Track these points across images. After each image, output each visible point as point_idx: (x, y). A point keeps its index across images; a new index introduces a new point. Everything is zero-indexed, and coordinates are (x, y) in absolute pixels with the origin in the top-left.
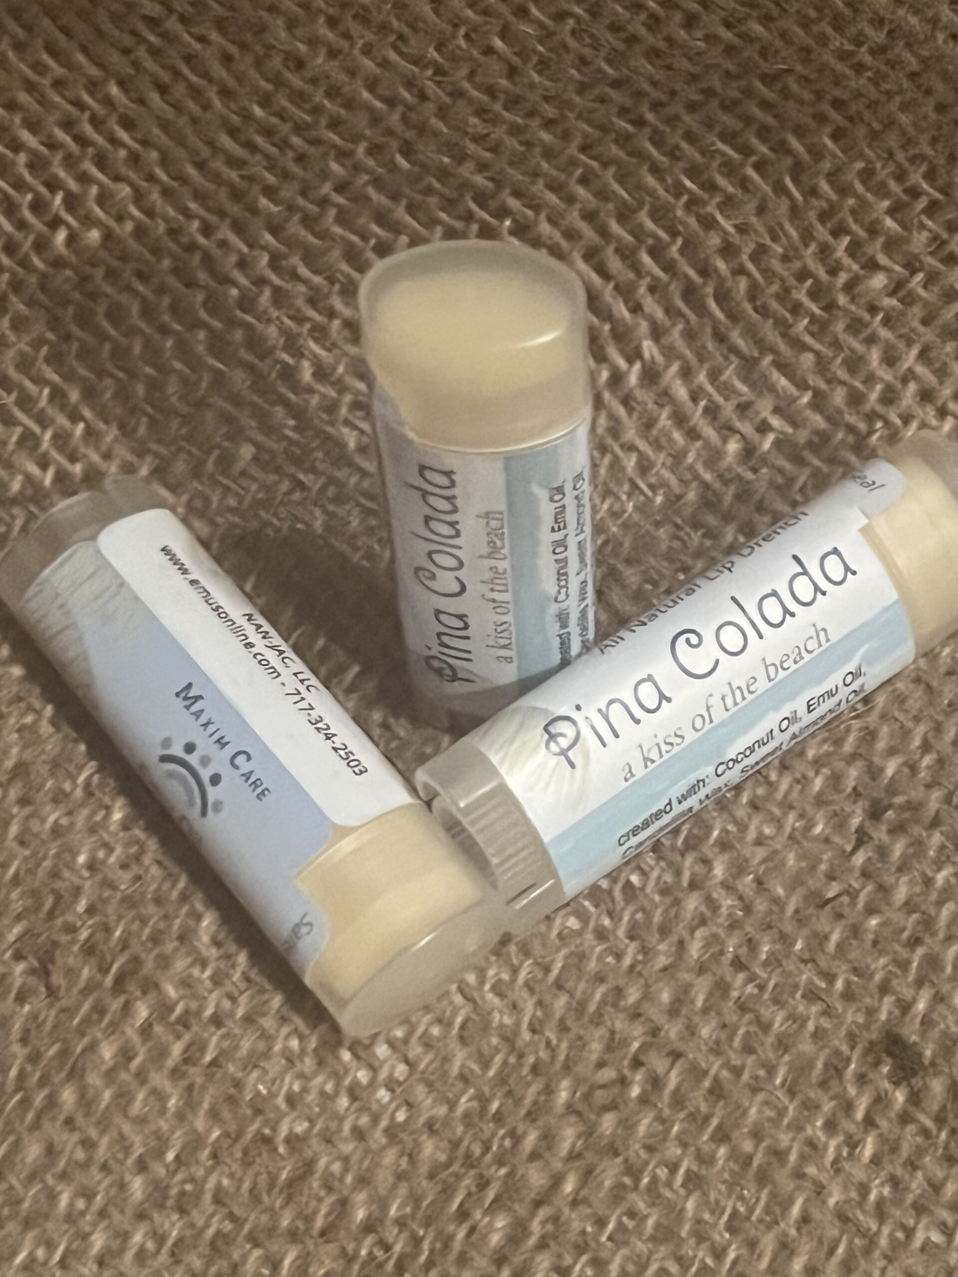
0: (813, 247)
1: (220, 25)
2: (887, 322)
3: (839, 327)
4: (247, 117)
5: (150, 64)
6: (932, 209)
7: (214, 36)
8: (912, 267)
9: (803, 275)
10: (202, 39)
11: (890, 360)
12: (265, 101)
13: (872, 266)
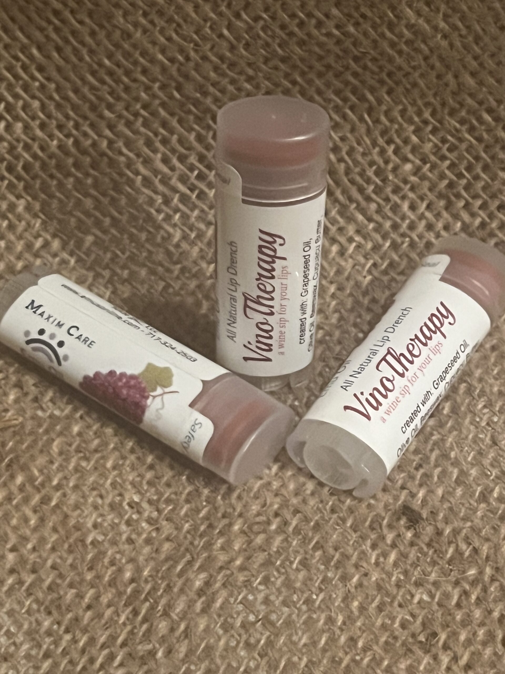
0: (377, 149)
1: (90, 14)
2: (412, 189)
3: (389, 190)
4: (101, 65)
5: (54, 36)
6: (434, 131)
7: (87, 20)
8: (424, 161)
9: (372, 164)
10: (81, 22)
11: (413, 207)
12: (110, 57)
13: (406, 160)
